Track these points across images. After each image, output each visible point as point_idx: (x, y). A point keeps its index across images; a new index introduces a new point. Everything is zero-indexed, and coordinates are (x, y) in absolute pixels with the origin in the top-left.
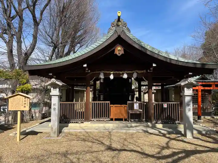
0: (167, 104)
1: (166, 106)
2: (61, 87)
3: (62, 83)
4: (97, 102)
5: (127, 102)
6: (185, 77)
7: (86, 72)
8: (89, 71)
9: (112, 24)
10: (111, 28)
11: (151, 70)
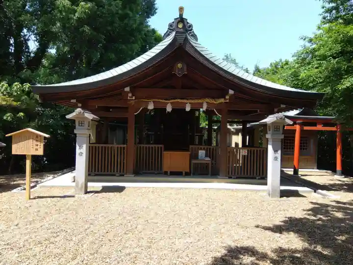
0: (248, 150)
2: (90, 121)
3: (92, 115)
4: (145, 146)
5: (189, 147)
6: (276, 110)
7: (129, 98)
8: (134, 98)
9: (171, 25)
10: (168, 32)
11: (227, 99)
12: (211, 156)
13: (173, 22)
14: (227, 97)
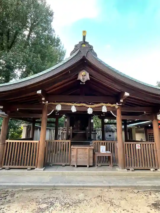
0: (141, 144)
1: (140, 147)
8: (47, 102)
9: (76, 46)
10: (75, 51)
11: (121, 103)
12: (110, 150)
13: (78, 44)
14: (121, 101)
